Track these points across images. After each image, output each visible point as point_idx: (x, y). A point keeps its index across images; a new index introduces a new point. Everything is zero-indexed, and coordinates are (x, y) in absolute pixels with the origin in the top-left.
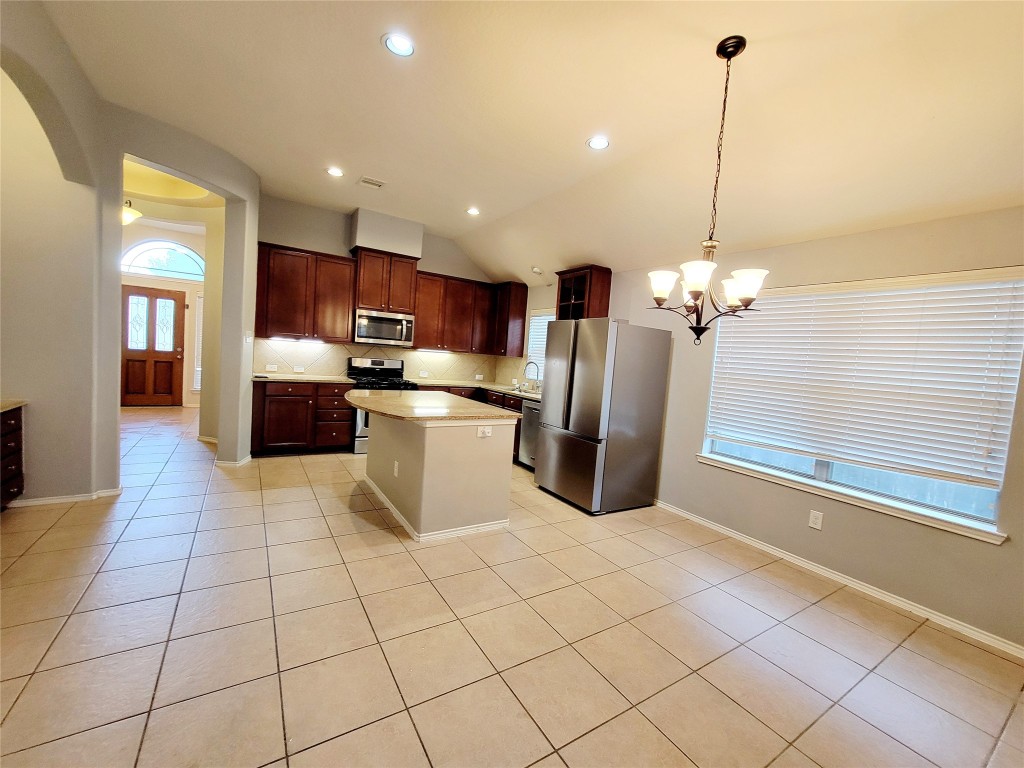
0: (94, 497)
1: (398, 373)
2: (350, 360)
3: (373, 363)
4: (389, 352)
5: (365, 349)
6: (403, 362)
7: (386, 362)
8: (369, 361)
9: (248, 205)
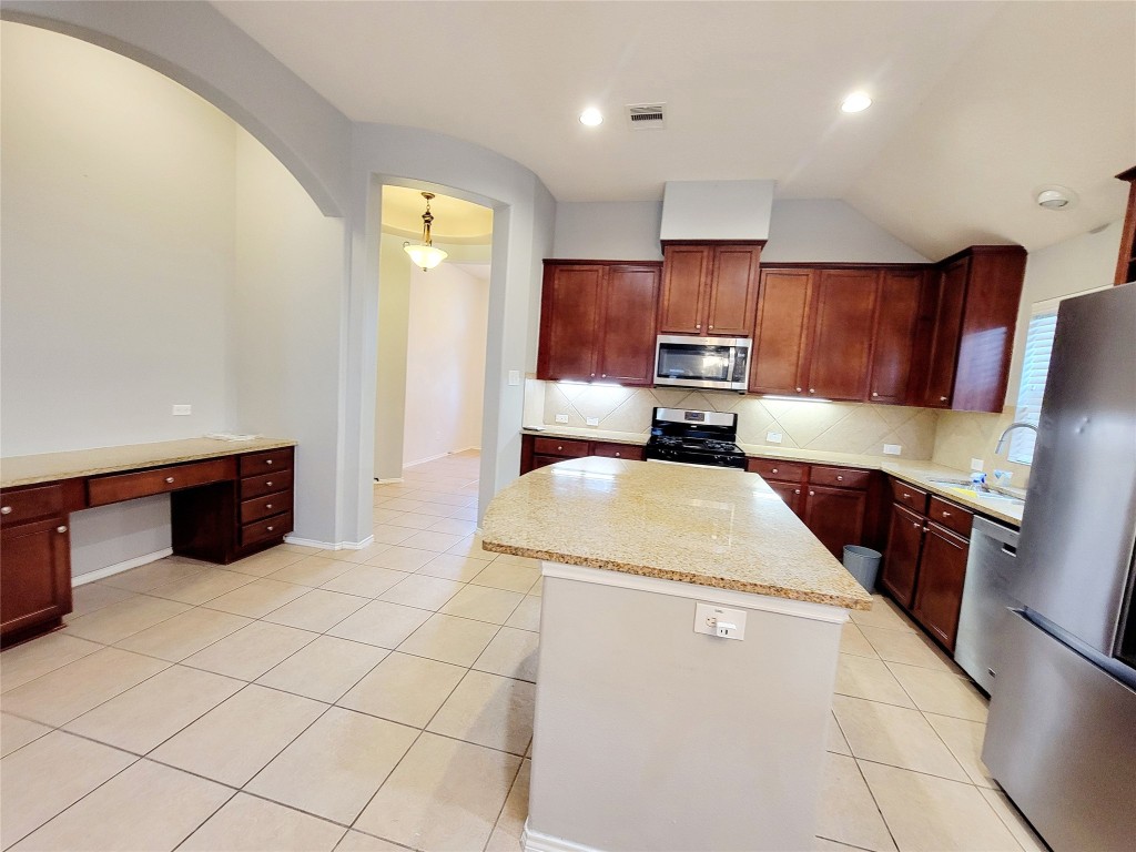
0: (337, 548)
1: (729, 433)
2: (655, 410)
3: (687, 416)
4: (717, 399)
5: (680, 394)
6: (736, 416)
7: (707, 414)
8: (683, 412)
9: (512, 209)
